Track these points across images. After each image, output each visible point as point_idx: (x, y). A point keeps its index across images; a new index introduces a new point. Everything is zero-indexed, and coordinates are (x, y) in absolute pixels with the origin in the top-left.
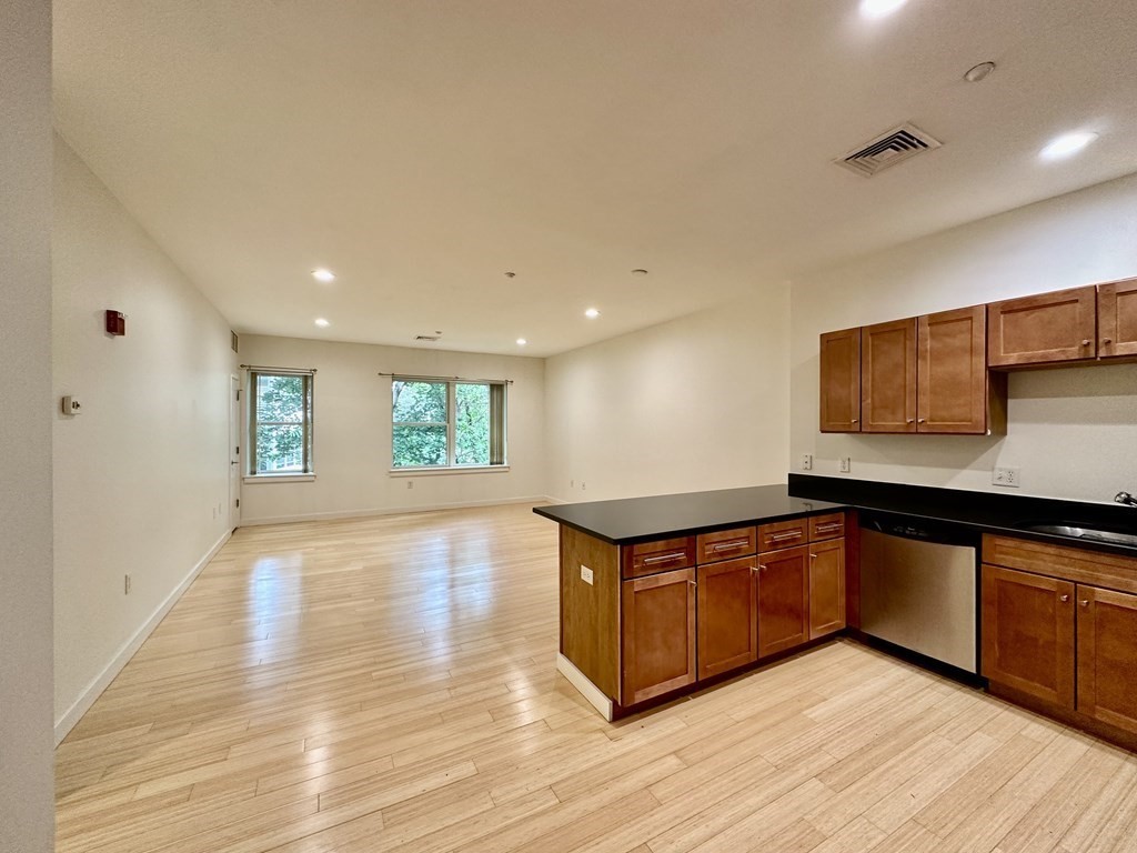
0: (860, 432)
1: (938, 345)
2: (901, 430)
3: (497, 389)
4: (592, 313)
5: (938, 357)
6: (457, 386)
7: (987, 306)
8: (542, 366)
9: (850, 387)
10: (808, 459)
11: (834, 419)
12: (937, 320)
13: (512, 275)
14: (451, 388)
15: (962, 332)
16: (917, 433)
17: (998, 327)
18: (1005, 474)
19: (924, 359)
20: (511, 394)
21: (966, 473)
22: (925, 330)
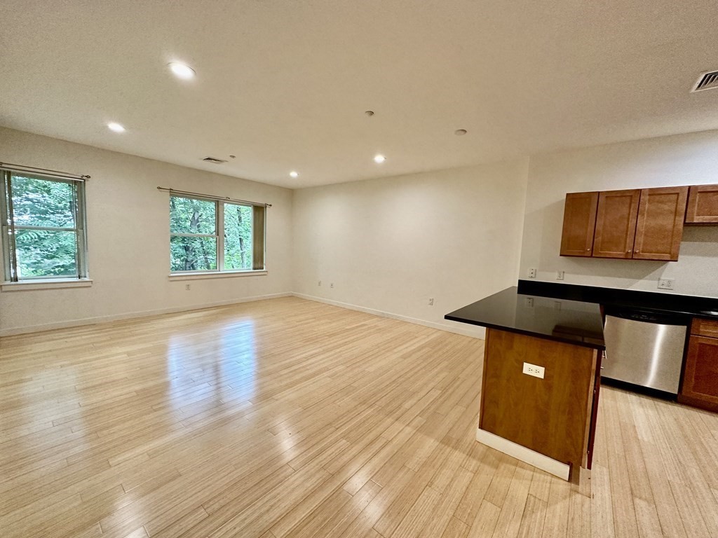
0: (591, 256)
1: (653, 208)
2: (621, 257)
3: (259, 210)
4: (379, 159)
5: (653, 215)
6: (225, 205)
7: (690, 187)
8: (292, 195)
9: (587, 229)
10: (534, 271)
11: (573, 248)
12: (654, 193)
13: (372, 113)
14: (220, 206)
15: (671, 201)
16: (632, 259)
17: (694, 200)
18: (666, 282)
19: (643, 215)
20: (270, 214)
21: (641, 281)
22: (645, 198)
